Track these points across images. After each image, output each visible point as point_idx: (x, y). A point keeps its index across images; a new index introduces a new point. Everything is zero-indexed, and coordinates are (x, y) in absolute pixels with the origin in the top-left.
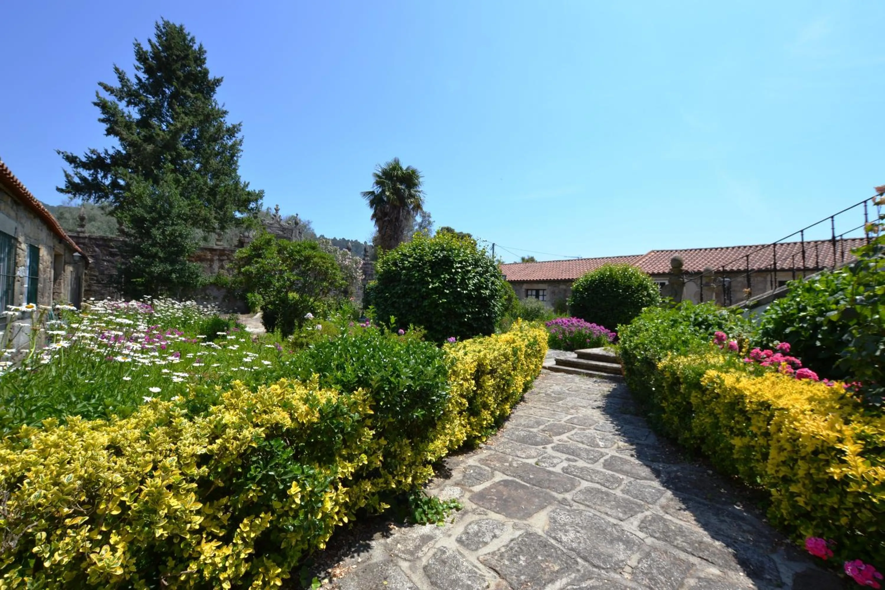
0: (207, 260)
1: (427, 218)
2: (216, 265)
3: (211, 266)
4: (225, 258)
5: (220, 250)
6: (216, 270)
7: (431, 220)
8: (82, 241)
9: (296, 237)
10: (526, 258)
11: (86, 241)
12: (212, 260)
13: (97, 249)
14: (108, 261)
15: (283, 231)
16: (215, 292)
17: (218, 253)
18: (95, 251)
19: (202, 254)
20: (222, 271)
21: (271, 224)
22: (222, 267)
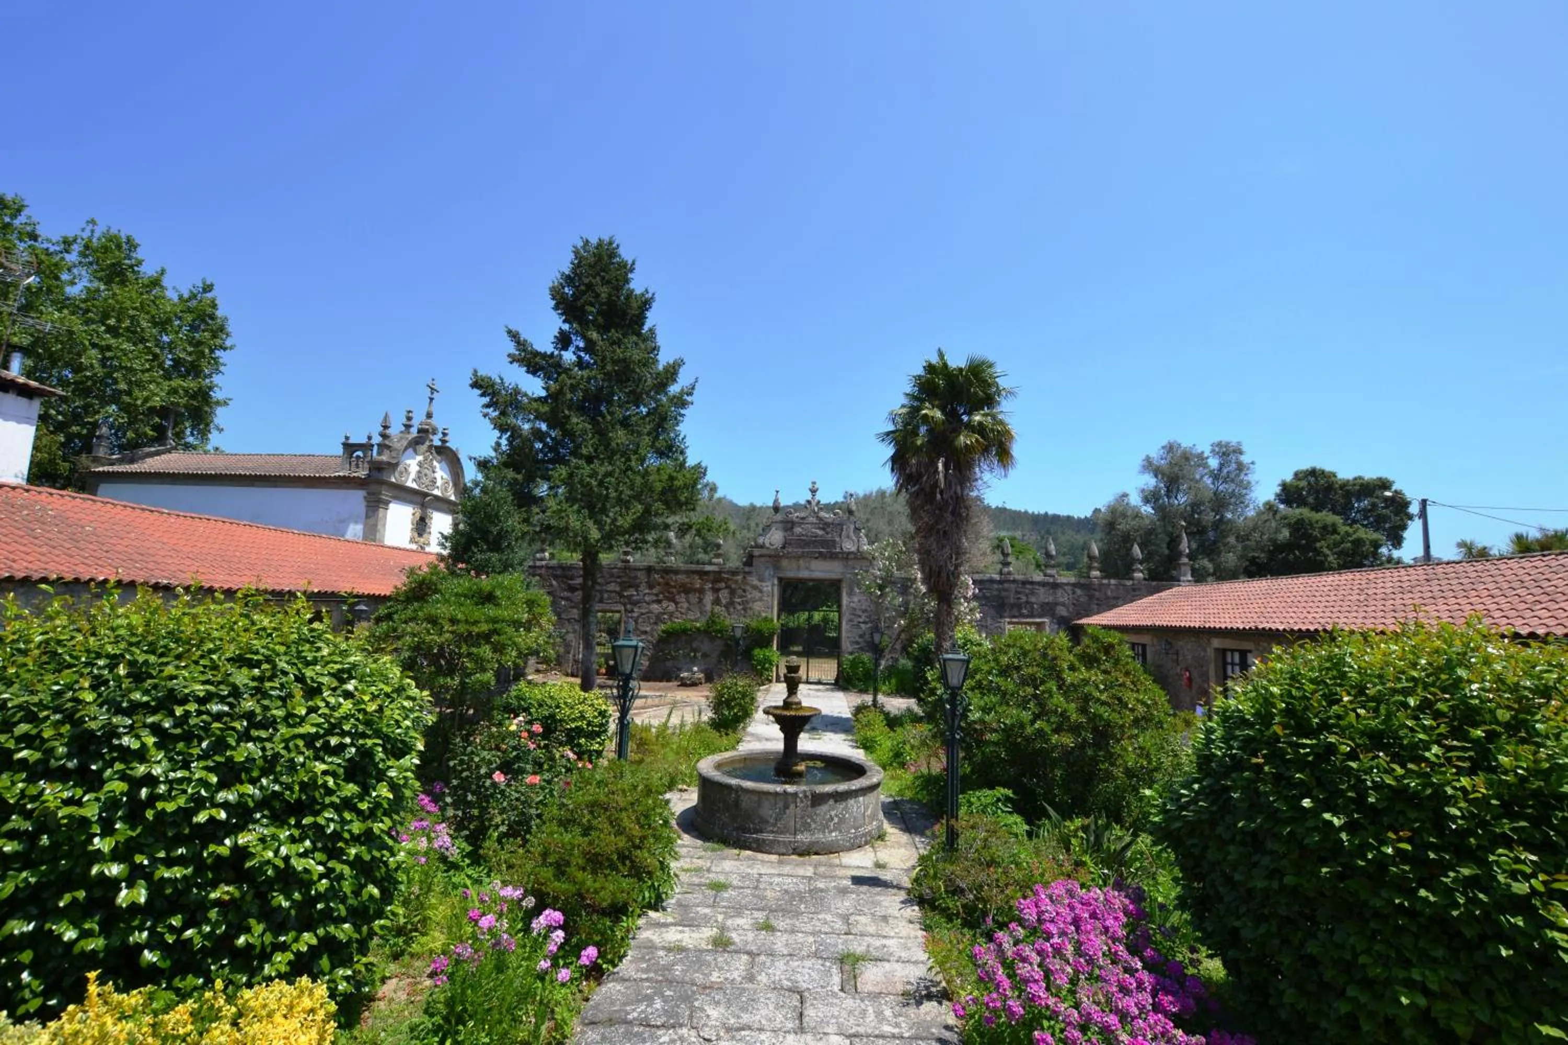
0: (695, 590)
1: (1233, 457)
2: (709, 598)
3: (701, 600)
4: (723, 585)
5: (714, 572)
6: (709, 607)
7: (1245, 459)
8: (539, 571)
9: (848, 537)
10: (1534, 534)
11: (543, 571)
12: (701, 591)
13: (554, 583)
14: (567, 599)
15: (823, 529)
16: (706, 646)
17: (711, 577)
18: (551, 585)
19: (688, 580)
20: (717, 609)
21: (803, 518)
22: (717, 602)
